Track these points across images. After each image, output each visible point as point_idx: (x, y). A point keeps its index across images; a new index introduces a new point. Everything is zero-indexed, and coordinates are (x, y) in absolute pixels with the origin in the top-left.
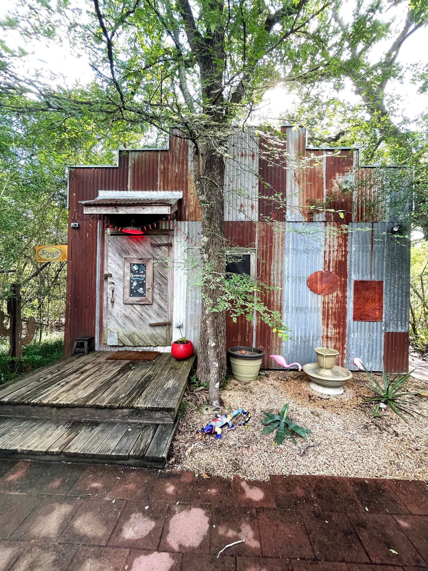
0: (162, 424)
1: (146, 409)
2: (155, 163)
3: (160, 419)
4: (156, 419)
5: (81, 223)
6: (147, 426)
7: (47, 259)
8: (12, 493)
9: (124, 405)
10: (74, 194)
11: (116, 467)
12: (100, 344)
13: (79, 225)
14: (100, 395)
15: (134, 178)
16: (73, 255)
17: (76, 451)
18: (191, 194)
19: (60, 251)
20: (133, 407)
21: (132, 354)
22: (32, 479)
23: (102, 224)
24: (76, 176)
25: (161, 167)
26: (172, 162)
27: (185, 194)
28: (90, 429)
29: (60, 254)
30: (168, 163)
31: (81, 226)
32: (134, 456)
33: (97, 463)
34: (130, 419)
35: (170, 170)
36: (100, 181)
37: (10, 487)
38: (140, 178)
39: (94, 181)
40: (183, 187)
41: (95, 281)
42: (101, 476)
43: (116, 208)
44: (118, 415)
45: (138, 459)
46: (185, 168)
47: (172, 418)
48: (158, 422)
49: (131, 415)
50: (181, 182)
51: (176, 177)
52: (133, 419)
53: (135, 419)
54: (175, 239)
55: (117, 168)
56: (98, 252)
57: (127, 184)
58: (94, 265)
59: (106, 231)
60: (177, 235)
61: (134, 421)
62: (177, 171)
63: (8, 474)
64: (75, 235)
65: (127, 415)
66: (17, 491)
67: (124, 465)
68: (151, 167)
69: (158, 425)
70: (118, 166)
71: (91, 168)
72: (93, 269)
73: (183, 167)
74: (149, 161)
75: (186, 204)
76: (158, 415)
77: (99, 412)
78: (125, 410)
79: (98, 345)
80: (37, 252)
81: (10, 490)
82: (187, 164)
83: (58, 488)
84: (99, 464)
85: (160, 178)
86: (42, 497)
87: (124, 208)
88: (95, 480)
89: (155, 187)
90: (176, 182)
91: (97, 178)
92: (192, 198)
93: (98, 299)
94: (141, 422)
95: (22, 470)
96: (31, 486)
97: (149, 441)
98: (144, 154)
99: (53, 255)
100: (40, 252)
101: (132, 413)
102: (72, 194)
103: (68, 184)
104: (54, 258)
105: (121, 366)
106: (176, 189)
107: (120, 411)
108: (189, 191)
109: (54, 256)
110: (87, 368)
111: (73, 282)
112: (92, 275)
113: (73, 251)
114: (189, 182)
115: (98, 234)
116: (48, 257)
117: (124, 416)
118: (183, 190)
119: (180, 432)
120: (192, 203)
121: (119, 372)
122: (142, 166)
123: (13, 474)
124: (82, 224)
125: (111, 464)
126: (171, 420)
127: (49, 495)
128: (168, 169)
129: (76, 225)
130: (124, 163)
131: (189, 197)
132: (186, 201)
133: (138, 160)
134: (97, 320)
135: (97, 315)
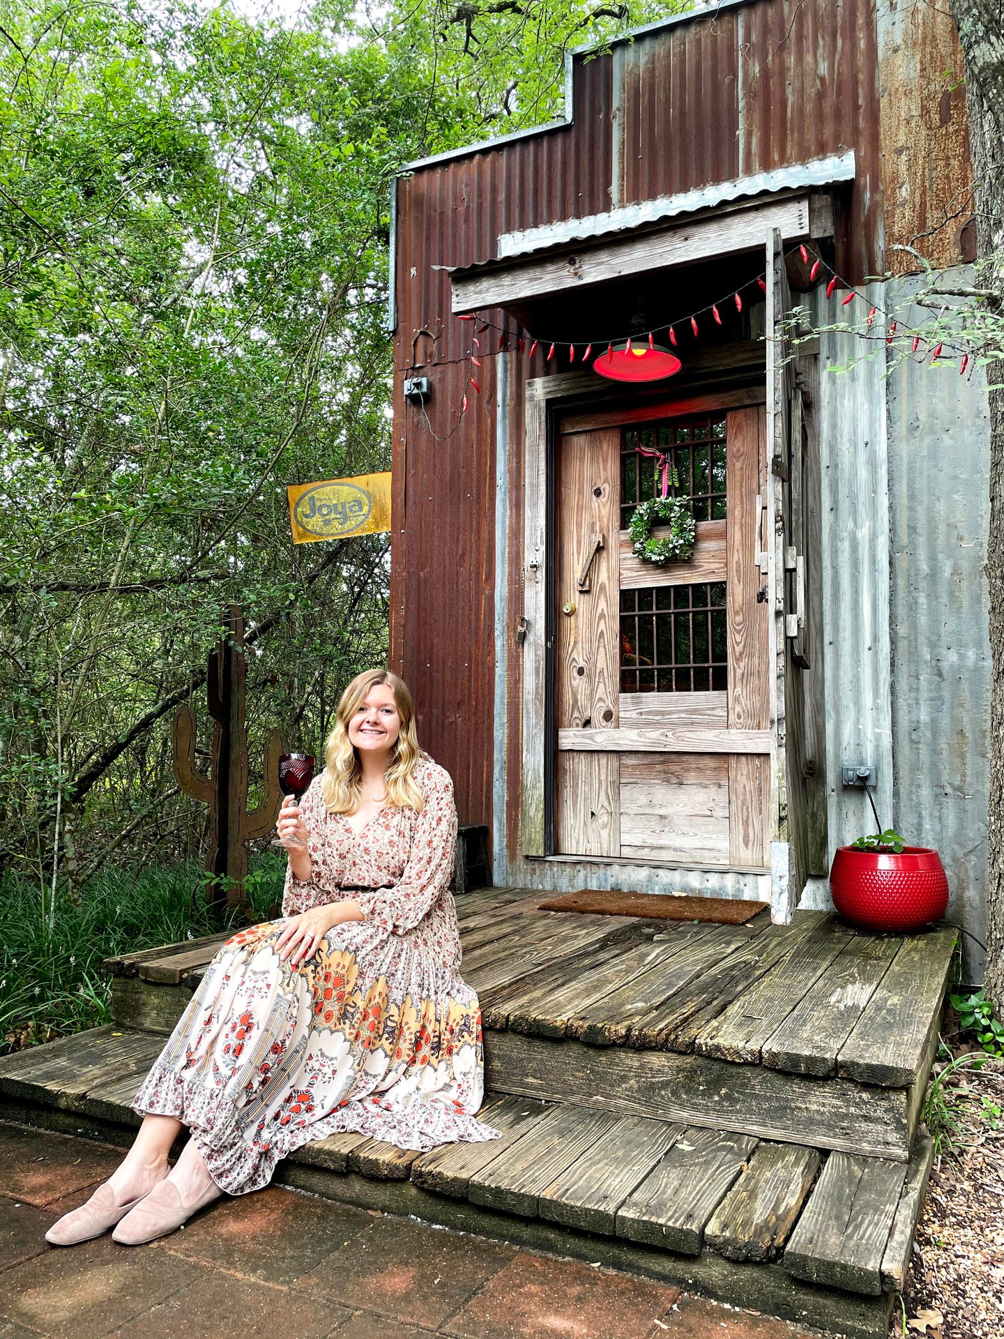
0: (847, 1154)
1: (758, 1062)
2: (723, 64)
3: (831, 1124)
4: (810, 1123)
5: (436, 379)
6: (764, 1148)
7: (325, 530)
8: (239, 1275)
9: (651, 1032)
10: (413, 271)
11: (643, 1285)
12: (512, 856)
13: (430, 385)
14: (537, 993)
15: (636, 151)
16: (410, 504)
17: (464, 1175)
18: (899, 152)
19: (368, 495)
20: (691, 1048)
21: (645, 901)
22: (304, 1247)
23: (512, 366)
24: (419, 201)
25: (748, 69)
26: (800, 37)
27: (870, 163)
28: (509, 1117)
29: (366, 509)
30: (782, 48)
31: (437, 387)
32: (727, 1242)
33: (551, 1247)
34: (682, 1106)
35: (791, 73)
36: (502, 197)
37: (230, 1254)
38: (661, 146)
39: (480, 205)
40: (856, 131)
41: (491, 598)
42: (579, 1299)
43: (572, 262)
44: (624, 1079)
45: (747, 1261)
46: (862, 44)
47: (900, 1127)
48: (821, 1140)
49: (685, 1086)
50: (847, 108)
51: (821, 96)
52: (695, 1107)
53: (707, 1110)
54: (824, 376)
55: (565, 129)
56: (499, 482)
57: (608, 183)
58: (485, 535)
59: (528, 393)
60: (833, 356)
61: (700, 1119)
62: (823, 68)
63: (221, 1215)
64: (417, 427)
65: (665, 1085)
66: (254, 1271)
67: (681, 1282)
68: (707, 87)
69: (825, 1153)
70: (569, 118)
71: (470, 156)
72: (484, 550)
73: (854, 46)
74: (699, 63)
75: (875, 205)
76: (821, 1101)
77: (543, 1054)
78: (657, 1060)
79: (505, 861)
80: (292, 505)
81: (232, 1264)
82: (871, 26)
83: (407, 1297)
84: (563, 1254)
85: (749, 117)
86: (348, 1311)
87: (604, 256)
88: (554, 1304)
89: (725, 168)
90: (820, 117)
91: (494, 190)
92: (903, 168)
93: (500, 671)
94: (737, 1127)
95: (266, 1212)
96: (303, 1270)
97: (792, 1201)
98: (673, 41)
99: (343, 513)
100: (304, 508)
101: (692, 1073)
102: (406, 271)
103: (392, 239)
104: (346, 526)
105: (607, 929)
106: (822, 151)
107: (631, 1060)
108: (885, 142)
109: (346, 519)
110: (472, 925)
111: (413, 607)
112: (478, 574)
113: (410, 489)
114: (884, 102)
115: (499, 411)
116: (327, 522)
117: (652, 1087)
118: (855, 145)
119: (942, 1213)
120: (904, 192)
121: (604, 944)
122: (667, 90)
123: (237, 1218)
124: (442, 380)
125: (618, 1266)
126: (893, 1137)
127: (371, 1313)
128: (783, 70)
129: (418, 385)
130: (592, 102)
131: (887, 168)
132: (875, 189)
133: (652, 72)
134: (500, 755)
135: (500, 734)
